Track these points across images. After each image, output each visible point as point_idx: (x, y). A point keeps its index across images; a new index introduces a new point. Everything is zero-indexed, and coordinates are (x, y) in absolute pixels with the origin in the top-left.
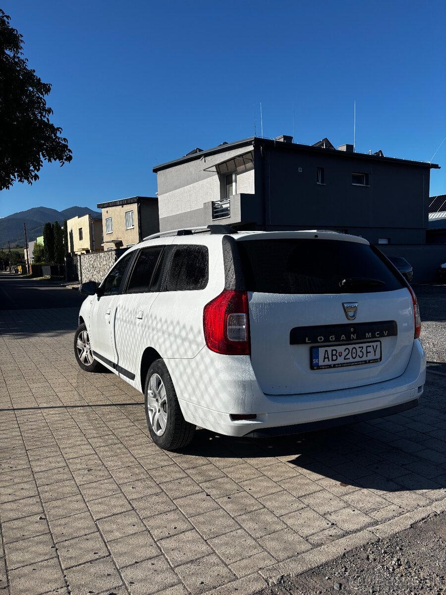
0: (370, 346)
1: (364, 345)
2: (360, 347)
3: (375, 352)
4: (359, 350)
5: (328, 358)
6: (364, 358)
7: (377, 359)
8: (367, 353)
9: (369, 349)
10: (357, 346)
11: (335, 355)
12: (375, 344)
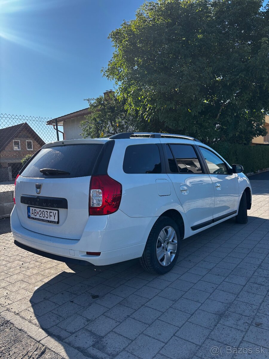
0: (52, 212)
1: (49, 211)
2: (46, 212)
3: (55, 217)
4: (46, 213)
5: (33, 213)
6: (48, 219)
7: (55, 222)
8: (50, 216)
9: (51, 214)
10: (45, 210)
11: (36, 213)
12: (55, 212)
